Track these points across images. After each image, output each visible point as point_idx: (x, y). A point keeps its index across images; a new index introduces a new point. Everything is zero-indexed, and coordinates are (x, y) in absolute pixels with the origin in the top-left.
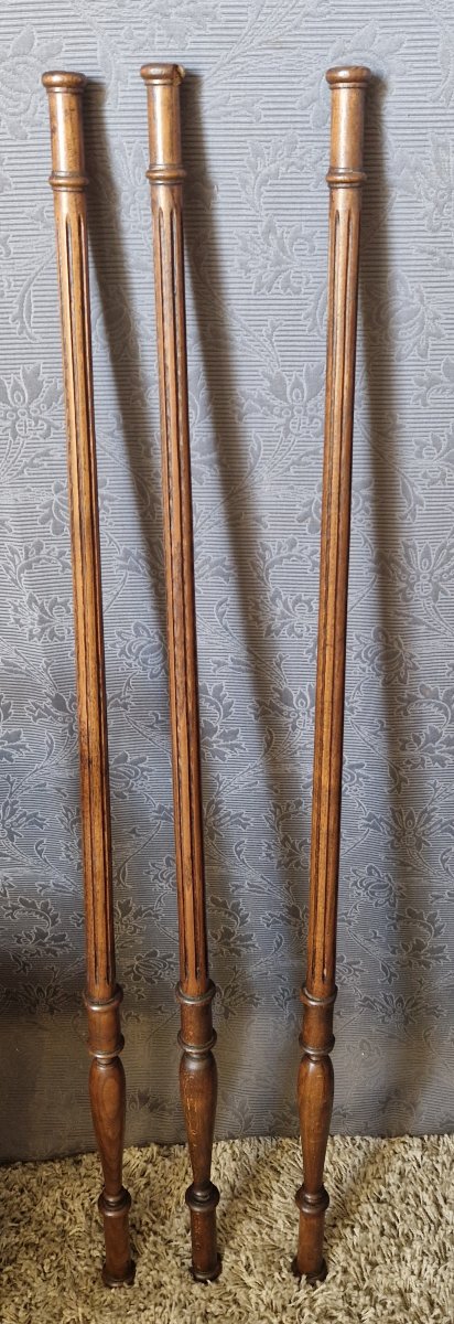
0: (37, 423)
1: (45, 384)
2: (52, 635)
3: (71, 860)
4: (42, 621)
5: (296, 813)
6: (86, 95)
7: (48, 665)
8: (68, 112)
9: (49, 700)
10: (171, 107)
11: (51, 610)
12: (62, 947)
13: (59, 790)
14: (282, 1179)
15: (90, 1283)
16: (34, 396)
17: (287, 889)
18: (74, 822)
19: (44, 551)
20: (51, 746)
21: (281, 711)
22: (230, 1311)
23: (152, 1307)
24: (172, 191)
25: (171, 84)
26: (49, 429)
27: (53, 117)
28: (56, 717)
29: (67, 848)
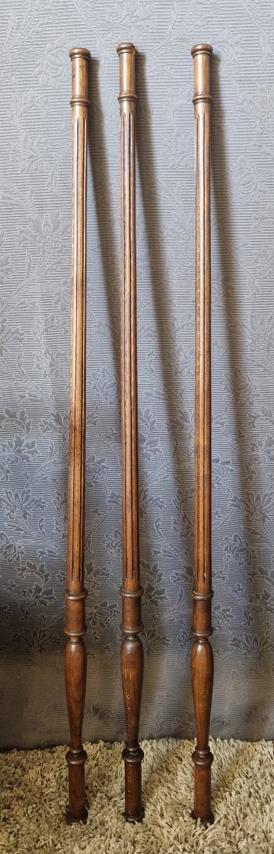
0: (56, 243)
1: (61, 222)
2: (57, 375)
3: (59, 531)
4: (51, 365)
5: (191, 497)
6: (90, 65)
7: (53, 393)
8: (82, 67)
9: (52, 417)
10: (130, 63)
11: (57, 358)
12: (50, 599)
13: (54, 480)
14: (183, 763)
15: (58, 821)
16: (55, 228)
17: (186, 554)
18: (62, 503)
19: (56, 321)
20: (52, 450)
21: (182, 426)
22: (150, 840)
23: (98, 836)
24: (131, 104)
25: (131, 53)
26: (62, 248)
27: (74, 70)
28: (56, 428)
29: (57, 523)
